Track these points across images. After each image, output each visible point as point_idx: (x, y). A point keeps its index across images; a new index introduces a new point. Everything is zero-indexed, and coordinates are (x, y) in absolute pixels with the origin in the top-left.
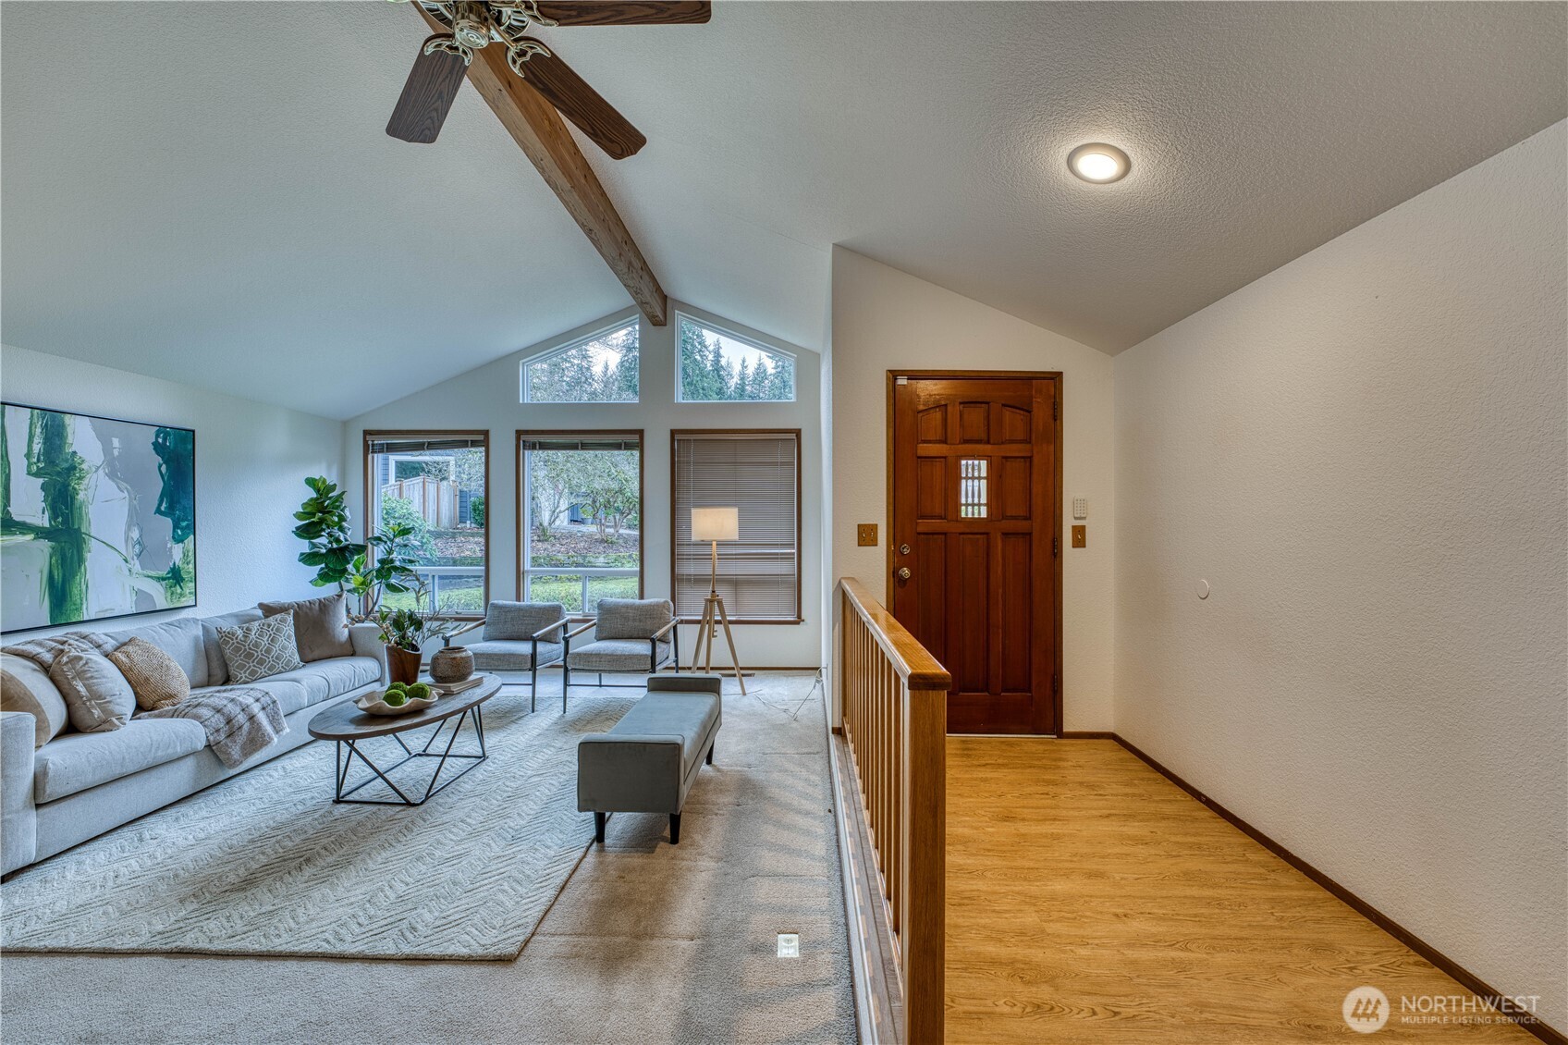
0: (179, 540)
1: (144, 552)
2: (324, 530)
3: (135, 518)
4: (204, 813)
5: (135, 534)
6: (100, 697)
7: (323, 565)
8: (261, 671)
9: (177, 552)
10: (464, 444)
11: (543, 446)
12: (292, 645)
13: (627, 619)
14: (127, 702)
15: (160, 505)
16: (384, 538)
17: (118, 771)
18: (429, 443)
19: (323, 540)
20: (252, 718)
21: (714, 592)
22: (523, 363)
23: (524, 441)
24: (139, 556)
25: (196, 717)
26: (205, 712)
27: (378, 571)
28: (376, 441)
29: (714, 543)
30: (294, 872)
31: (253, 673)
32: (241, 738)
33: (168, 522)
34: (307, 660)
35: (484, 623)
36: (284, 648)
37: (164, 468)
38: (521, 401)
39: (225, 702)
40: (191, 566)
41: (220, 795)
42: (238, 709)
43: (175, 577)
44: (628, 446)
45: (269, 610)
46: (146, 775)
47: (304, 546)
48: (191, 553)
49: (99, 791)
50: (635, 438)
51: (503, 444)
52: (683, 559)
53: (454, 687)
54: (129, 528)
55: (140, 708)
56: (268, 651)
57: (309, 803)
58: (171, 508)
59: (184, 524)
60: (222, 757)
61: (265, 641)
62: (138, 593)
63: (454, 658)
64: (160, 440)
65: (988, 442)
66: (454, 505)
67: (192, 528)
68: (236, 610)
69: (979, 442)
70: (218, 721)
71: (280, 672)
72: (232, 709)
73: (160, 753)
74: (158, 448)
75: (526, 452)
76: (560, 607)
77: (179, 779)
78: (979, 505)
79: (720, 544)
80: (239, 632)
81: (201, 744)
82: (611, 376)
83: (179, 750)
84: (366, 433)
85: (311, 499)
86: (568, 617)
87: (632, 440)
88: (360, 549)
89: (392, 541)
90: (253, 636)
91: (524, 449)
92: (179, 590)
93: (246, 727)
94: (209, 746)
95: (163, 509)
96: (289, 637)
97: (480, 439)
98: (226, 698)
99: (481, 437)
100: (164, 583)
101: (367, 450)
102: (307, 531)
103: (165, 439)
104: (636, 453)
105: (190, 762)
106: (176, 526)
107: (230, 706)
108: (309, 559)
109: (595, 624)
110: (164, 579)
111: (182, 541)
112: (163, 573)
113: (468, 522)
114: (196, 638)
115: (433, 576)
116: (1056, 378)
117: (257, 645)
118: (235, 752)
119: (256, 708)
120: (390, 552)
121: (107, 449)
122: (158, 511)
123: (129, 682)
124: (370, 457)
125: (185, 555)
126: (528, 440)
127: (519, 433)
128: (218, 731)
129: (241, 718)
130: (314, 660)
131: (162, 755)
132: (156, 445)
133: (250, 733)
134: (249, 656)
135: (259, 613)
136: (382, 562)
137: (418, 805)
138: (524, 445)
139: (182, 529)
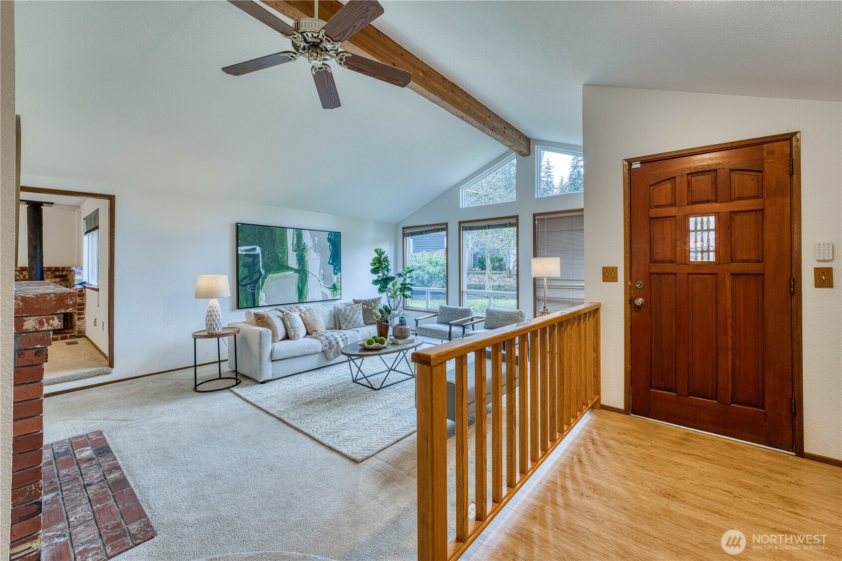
0: (336, 274)
1: (325, 278)
2: (380, 270)
3: (322, 266)
4: (317, 376)
5: (322, 272)
6: (294, 328)
7: (380, 285)
8: (350, 326)
9: (335, 278)
10: (438, 230)
11: (471, 228)
12: (361, 317)
13: (498, 319)
14: (302, 331)
15: (330, 261)
16: (403, 274)
17: (293, 354)
18: (426, 231)
19: (380, 274)
20: (337, 343)
21: (545, 307)
22: (462, 188)
23: (463, 227)
24: (323, 279)
25: (320, 340)
26: (323, 338)
27: (401, 288)
28: (408, 231)
29: (545, 279)
30: (323, 403)
31: (347, 326)
32: (334, 350)
33: (332, 266)
34: (366, 324)
35: (437, 315)
36: (358, 318)
37: (331, 247)
38: (461, 207)
39: (330, 336)
40: (340, 284)
41: (325, 371)
42: (333, 339)
43: (334, 288)
44: (511, 225)
45: (356, 302)
46: (303, 358)
47: (375, 277)
48: (339, 279)
49: (289, 360)
50: (514, 221)
51: (453, 228)
52: (540, 288)
53: (400, 341)
54: (320, 270)
55: (308, 333)
56: (352, 318)
57: (346, 380)
58: (333, 261)
59: (337, 268)
60: (327, 356)
61: (351, 314)
62: (323, 293)
63: (401, 328)
64: (330, 237)
65: (716, 201)
66: (471, 259)
67: (340, 270)
68: (345, 302)
69: (708, 202)
70: (326, 342)
71: (356, 327)
72: (332, 339)
73: (306, 351)
74: (329, 240)
75: (464, 232)
76: (470, 310)
77: (313, 361)
78: (708, 251)
79: (549, 279)
80: (343, 310)
81: (320, 350)
82: (565, 185)
83: (313, 351)
84: (404, 228)
85: (376, 258)
86: (475, 316)
87: (512, 221)
88: (393, 278)
89: (405, 275)
90: (347, 312)
91: (463, 230)
92: (335, 293)
93: (336, 346)
94: (323, 351)
95: (330, 262)
96: (360, 313)
97: (444, 227)
98: (331, 334)
99: (444, 226)
100: (331, 290)
101: (405, 235)
102: (375, 271)
103: (331, 237)
104: (515, 228)
105: (317, 356)
106: (335, 269)
107: (331, 337)
108: (376, 282)
109: (484, 320)
110: (331, 288)
111: (337, 274)
112: (331, 286)
113: (477, 267)
114: (331, 311)
115: (428, 292)
116: (789, 139)
117: (348, 315)
118: (331, 355)
119: (339, 340)
120: (405, 280)
121: (314, 241)
122: (329, 263)
123: (305, 324)
124: (405, 238)
125: (338, 280)
126: (466, 226)
127: (460, 223)
128: (326, 346)
129: (334, 343)
130: (370, 324)
131: (307, 351)
132: (328, 238)
133: (336, 349)
134: (346, 319)
135: (353, 303)
136: (402, 284)
137: (375, 389)
138: (463, 229)
139: (337, 270)
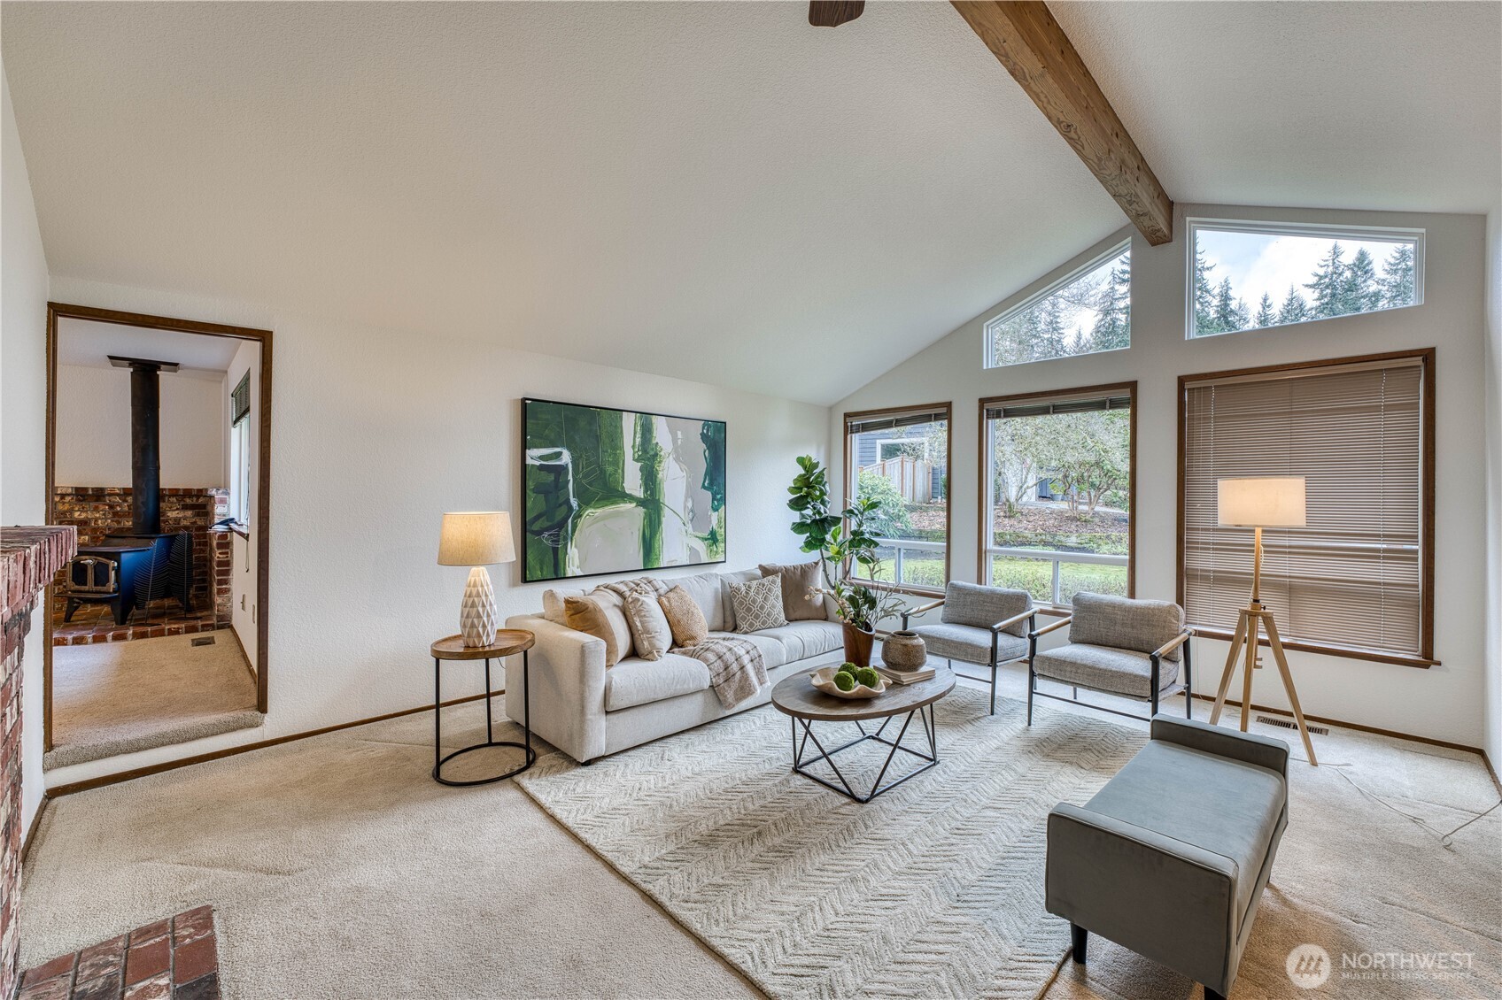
0: (715, 509)
1: (695, 517)
2: (809, 503)
3: (690, 493)
5: (690, 505)
6: (648, 632)
7: (808, 534)
8: (757, 624)
9: (714, 516)
10: (924, 420)
11: (1009, 414)
12: (780, 604)
13: (1113, 621)
14: (665, 639)
15: (704, 482)
16: (856, 512)
17: (649, 696)
19: (809, 512)
20: (742, 668)
21: (1257, 601)
23: (986, 410)
24: (692, 520)
25: (705, 660)
26: (711, 656)
27: (851, 542)
28: (858, 422)
29: (1258, 529)
31: (751, 625)
32: (735, 684)
33: (709, 494)
34: (791, 619)
35: (943, 602)
36: (773, 606)
37: (706, 452)
38: (985, 367)
39: (725, 650)
40: (723, 530)
41: (719, 731)
42: (733, 659)
43: (713, 538)
45: (766, 571)
47: (795, 517)
48: (723, 520)
51: (966, 414)
52: (1196, 548)
54: (686, 500)
55: (676, 644)
56: (762, 608)
57: (774, 764)
58: (711, 484)
59: (719, 497)
60: (721, 698)
61: (760, 599)
62: (691, 548)
63: (909, 645)
64: (703, 432)
67: (723, 500)
68: (744, 570)
70: (719, 665)
71: (770, 628)
72: (729, 657)
73: (679, 687)
74: (704, 437)
75: (989, 422)
76: (1026, 596)
77: (691, 711)
80: (743, 588)
81: (706, 685)
83: (692, 687)
84: (845, 415)
85: (800, 476)
88: (836, 520)
89: (862, 514)
90: (752, 594)
91: (987, 418)
92: (715, 549)
93: (738, 675)
94: (712, 686)
95: (706, 484)
96: (777, 597)
97: (941, 412)
98: (726, 646)
99: (943, 410)
100: (706, 542)
101: (848, 430)
102: (797, 504)
103: (707, 431)
105: (699, 698)
106: (714, 499)
107: (728, 654)
108: (799, 528)
109: (1068, 622)
110: (706, 539)
111: (717, 510)
112: (706, 535)
114: (716, 589)
115: (899, 549)
117: (754, 601)
118: (730, 696)
119: (746, 659)
120: (860, 525)
121: (675, 440)
122: (704, 487)
123: (669, 622)
124: (849, 437)
125: (719, 522)
126: (992, 408)
127: (981, 401)
128: (718, 675)
129: (735, 667)
130: (796, 620)
131: (680, 689)
132: (702, 435)
133: (740, 681)
134: (749, 610)
135: (759, 573)
136: (854, 533)
137: (862, 801)
138: (987, 415)
139: (718, 501)
